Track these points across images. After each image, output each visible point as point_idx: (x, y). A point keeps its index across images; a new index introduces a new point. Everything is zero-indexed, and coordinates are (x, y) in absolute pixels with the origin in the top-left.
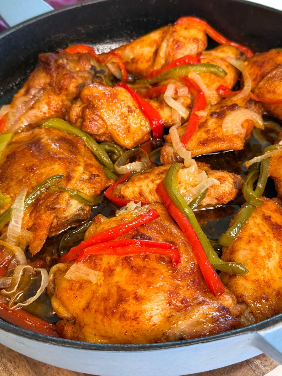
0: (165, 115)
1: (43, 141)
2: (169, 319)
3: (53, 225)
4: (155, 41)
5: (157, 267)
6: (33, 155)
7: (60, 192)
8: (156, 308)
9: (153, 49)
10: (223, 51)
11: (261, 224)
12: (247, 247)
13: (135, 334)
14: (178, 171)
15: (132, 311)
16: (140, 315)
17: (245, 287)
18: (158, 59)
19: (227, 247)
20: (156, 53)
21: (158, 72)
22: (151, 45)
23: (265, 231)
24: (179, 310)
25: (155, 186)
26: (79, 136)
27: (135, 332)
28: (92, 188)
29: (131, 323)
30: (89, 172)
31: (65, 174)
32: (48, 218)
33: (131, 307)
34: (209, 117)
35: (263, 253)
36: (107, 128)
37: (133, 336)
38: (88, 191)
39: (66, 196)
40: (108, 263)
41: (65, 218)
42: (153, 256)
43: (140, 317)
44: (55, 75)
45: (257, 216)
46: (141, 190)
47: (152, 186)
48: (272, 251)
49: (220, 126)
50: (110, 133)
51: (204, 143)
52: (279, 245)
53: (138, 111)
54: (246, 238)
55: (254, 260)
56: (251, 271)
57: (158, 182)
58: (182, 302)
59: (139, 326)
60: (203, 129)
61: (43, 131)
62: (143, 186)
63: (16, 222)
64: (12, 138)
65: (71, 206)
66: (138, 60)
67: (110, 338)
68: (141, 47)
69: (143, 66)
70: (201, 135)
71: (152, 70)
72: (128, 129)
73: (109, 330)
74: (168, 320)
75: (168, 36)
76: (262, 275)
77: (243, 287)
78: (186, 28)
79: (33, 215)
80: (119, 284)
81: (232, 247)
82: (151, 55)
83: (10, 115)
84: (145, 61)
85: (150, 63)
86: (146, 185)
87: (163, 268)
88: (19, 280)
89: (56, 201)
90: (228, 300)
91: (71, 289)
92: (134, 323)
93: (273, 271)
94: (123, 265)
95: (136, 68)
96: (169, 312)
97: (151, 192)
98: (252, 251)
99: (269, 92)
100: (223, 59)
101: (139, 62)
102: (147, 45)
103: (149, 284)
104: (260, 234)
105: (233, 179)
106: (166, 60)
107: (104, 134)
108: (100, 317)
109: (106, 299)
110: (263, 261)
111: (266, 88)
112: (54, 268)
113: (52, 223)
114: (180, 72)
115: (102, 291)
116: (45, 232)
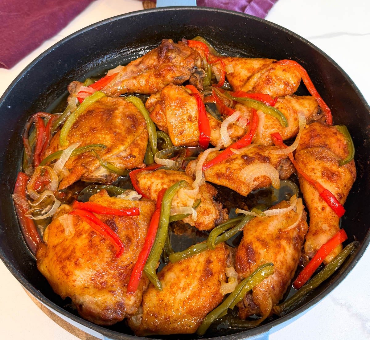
0: (214, 135)
1: (116, 111)
2: (85, 288)
3: (84, 176)
4: (253, 69)
5: (104, 251)
6: (101, 120)
7: (96, 158)
8: (82, 276)
9: (249, 75)
10: (302, 104)
11: (201, 263)
12: (178, 273)
13: (63, 283)
14: (180, 188)
15: (68, 269)
16: (71, 275)
17: (151, 299)
18: (247, 84)
19: (171, 263)
20: (249, 78)
21: (243, 94)
22: (249, 70)
23: (198, 270)
24: (96, 287)
25: (161, 188)
26: (145, 119)
27: (63, 282)
28: (123, 164)
29: (64, 275)
30: (131, 151)
31: (109, 146)
32: (80, 170)
33: (70, 266)
34: (240, 157)
35: (182, 285)
36: (166, 124)
37: (61, 283)
38: (118, 165)
39: (98, 163)
40: (84, 227)
41: (92, 176)
42: (108, 242)
43: (70, 276)
44: (161, 63)
45: (204, 255)
46: (151, 185)
47: (160, 187)
48: (189, 288)
49: (240, 169)
50: (167, 128)
51: (218, 176)
52: (197, 287)
53: (196, 122)
54: (184, 266)
55: (173, 285)
56: (164, 292)
57: (165, 187)
58: (101, 283)
59: (66, 280)
60: (227, 165)
61: (124, 102)
62: (154, 183)
63: (62, 162)
64: (103, 97)
65: (100, 170)
66: (235, 76)
67: (51, 275)
68: (242, 68)
69: (236, 82)
70: (222, 168)
71: (240, 89)
72: (181, 132)
73: (53, 270)
74: (83, 289)
75: (265, 70)
76: (169, 298)
77: (150, 298)
78: (284, 70)
79: (75, 162)
80: (76, 246)
81: (173, 265)
82: (246, 78)
83: (119, 75)
84: (239, 80)
85: (242, 83)
86: (157, 183)
87: (107, 254)
88: (42, 200)
89: (89, 163)
90: (131, 301)
91: (57, 228)
92: (65, 277)
93: (177, 301)
94: (88, 235)
95: (231, 81)
96: (89, 284)
97: (155, 191)
98: (178, 278)
99: (303, 162)
100: (295, 112)
101: (235, 78)
102: (246, 69)
103: (90, 260)
104: (193, 269)
105: (217, 216)
106: (254, 88)
107: (163, 126)
108: (55, 258)
109: (64, 250)
110: (177, 290)
111: (303, 158)
112: (63, 206)
113: (84, 174)
114: (255, 104)
115: (67, 243)
116: (75, 178)
